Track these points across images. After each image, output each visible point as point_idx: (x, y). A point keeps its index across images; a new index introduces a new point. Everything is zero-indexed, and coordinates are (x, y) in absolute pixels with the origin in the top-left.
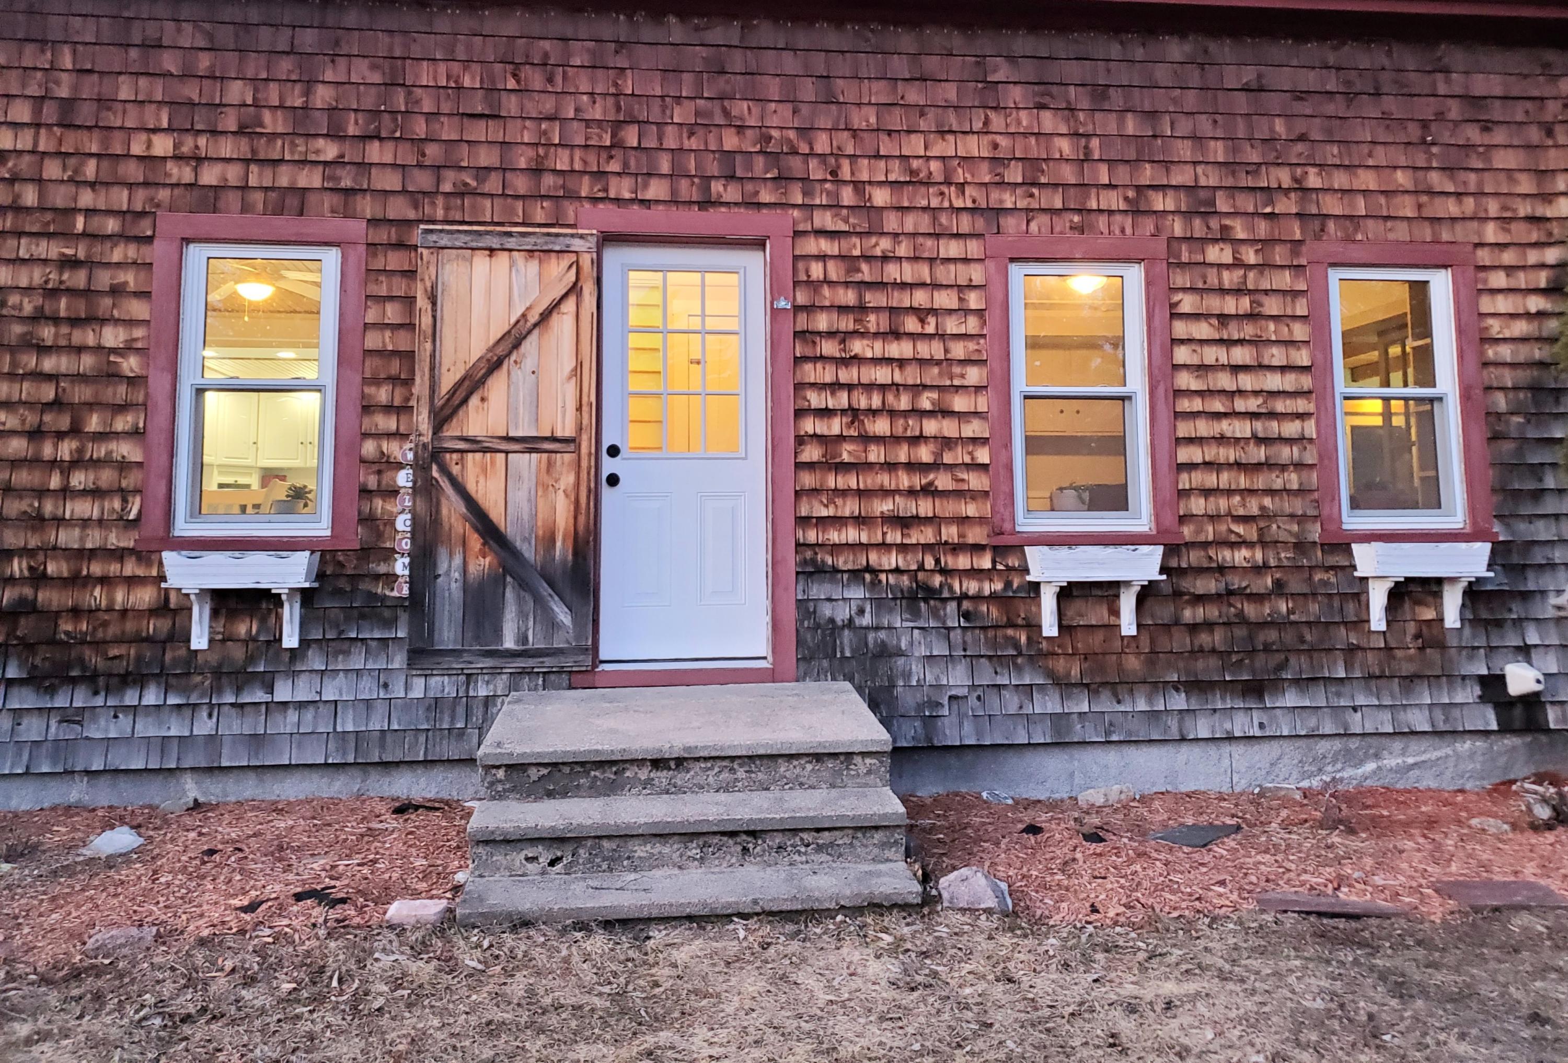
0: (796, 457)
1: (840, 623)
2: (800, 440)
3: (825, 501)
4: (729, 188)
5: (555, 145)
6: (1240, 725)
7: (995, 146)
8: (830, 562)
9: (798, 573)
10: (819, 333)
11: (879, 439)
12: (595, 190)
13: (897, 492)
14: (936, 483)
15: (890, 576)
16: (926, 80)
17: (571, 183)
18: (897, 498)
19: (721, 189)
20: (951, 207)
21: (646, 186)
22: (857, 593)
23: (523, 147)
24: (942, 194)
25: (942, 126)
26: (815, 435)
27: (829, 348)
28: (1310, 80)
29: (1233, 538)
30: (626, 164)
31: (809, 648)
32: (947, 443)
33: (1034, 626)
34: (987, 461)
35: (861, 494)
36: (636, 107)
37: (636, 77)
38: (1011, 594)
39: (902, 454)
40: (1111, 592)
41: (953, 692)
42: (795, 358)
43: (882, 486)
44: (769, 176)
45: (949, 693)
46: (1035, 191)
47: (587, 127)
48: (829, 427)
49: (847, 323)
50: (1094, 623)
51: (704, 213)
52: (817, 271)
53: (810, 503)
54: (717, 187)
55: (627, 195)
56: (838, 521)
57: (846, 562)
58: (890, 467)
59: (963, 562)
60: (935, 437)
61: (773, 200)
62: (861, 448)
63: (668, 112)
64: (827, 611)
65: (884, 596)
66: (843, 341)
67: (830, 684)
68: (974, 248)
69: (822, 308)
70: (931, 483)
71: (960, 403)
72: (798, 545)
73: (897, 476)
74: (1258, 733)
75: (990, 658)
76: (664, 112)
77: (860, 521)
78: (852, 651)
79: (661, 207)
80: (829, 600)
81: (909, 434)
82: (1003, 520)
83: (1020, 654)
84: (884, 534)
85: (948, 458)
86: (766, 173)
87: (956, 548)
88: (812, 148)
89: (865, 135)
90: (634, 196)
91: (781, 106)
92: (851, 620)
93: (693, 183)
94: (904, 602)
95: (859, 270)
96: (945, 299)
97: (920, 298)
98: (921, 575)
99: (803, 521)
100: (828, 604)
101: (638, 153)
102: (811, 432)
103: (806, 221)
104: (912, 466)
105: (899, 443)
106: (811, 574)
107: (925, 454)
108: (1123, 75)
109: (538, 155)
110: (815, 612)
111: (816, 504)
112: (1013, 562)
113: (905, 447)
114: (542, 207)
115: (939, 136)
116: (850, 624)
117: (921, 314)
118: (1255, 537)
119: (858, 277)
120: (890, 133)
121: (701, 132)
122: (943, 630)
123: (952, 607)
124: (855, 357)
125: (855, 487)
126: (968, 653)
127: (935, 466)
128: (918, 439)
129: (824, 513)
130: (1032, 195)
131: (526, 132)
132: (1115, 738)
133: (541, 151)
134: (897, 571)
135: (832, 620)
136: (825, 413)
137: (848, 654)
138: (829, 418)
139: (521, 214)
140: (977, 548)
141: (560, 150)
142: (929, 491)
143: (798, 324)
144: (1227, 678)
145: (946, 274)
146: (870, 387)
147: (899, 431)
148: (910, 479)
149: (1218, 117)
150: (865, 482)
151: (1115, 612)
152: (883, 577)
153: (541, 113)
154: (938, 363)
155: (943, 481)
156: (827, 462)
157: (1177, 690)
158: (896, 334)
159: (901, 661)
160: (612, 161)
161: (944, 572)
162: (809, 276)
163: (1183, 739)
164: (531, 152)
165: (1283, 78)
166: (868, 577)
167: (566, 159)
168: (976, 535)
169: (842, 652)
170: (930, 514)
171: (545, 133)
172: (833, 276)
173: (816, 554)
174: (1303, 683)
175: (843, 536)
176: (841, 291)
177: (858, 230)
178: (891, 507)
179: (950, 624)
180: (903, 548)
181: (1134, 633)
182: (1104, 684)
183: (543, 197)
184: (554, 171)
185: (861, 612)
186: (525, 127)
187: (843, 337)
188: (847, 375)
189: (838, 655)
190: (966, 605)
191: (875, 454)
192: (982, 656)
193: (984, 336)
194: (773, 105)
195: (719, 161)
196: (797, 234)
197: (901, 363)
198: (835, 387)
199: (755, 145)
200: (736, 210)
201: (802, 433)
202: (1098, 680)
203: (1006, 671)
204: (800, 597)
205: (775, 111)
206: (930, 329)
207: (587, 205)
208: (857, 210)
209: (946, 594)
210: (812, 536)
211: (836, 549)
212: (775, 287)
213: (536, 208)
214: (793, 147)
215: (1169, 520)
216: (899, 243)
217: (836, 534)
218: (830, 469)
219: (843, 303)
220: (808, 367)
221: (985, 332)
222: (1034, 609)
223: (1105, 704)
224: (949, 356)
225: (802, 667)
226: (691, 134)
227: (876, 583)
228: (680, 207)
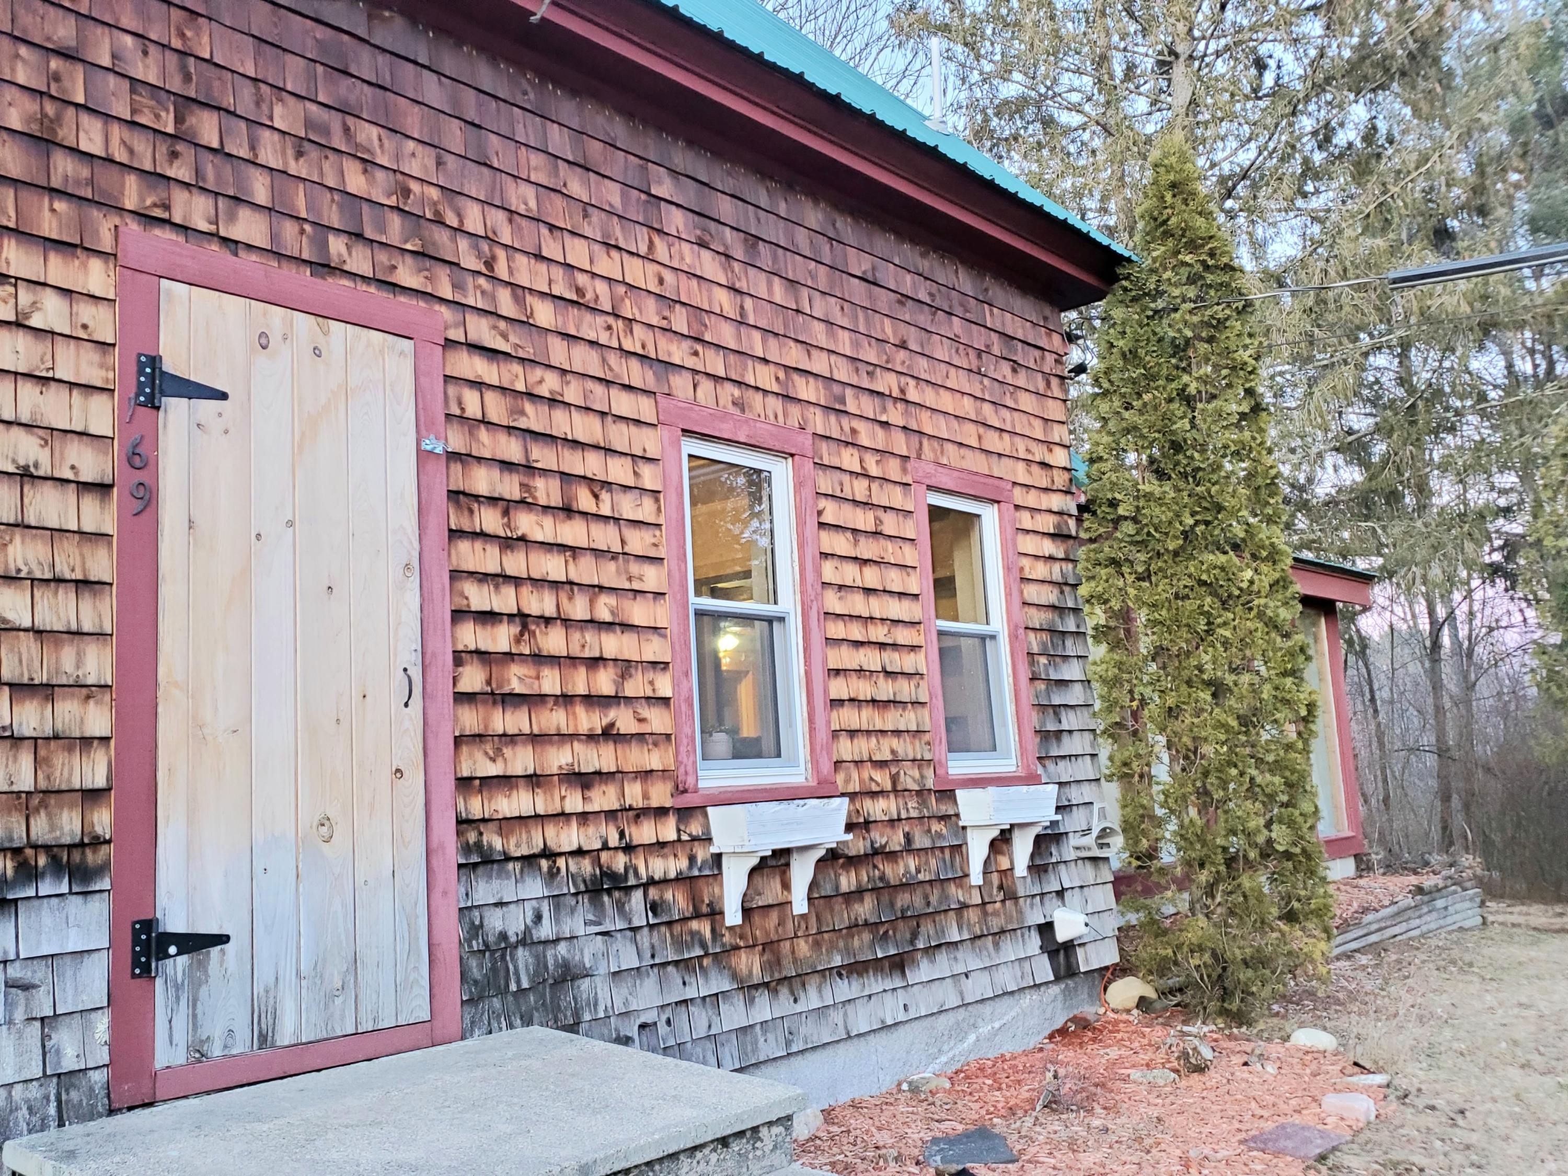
0: (454, 684)
1: (513, 939)
2: (459, 658)
3: (491, 753)
4: (354, 253)
5: (77, 105)
6: (891, 1010)
7: (661, 281)
8: (499, 847)
9: (460, 866)
10: (476, 497)
11: (553, 660)
12: (148, 202)
13: (573, 737)
14: (618, 724)
15: (570, 861)
16: (588, 170)
17: (107, 177)
18: (576, 744)
19: (343, 250)
20: (621, 349)
21: (232, 218)
22: (534, 887)
23: (14, 89)
24: (609, 328)
25: (609, 237)
26: (478, 652)
27: (490, 520)
28: (908, 284)
29: (875, 788)
30: (198, 172)
31: (476, 982)
32: (625, 667)
33: (715, 913)
34: (668, 693)
35: (537, 739)
36: (216, 83)
37: (216, 36)
38: (696, 873)
39: (580, 683)
40: (782, 861)
41: (643, 1019)
42: (450, 530)
43: (558, 728)
44: (408, 247)
45: (638, 1022)
46: (699, 348)
47: (133, 91)
48: (494, 640)
49: (510, 487)
50: (771, 902)
51: (319, 281)
52: (472, 403)
53: (471, 755)
54: (337, 246)
55: (203, 226)
56: (506, 781)
57: (518, 845)
58: (566, 699)
59: (645, 833)
60: (615, 660)
61: (414, 285)
62: (532, 672)
63: (265, 107)
64: (495, 922)
65: (565, 891)
66: (506, 513)
67: (505, 1035)
68: (644, 408)
69: (479, 459)
70: (612, 725)
71: (639, 613)
72: (460, 822)
73: (574, 714)
74: (902, 1017)
75: (676, 963)
76: (258, 104)
77: (535, 780)
78: (531, 980)
79: (254, 257)
80: (500, 904)
81: (587, 654)
82: (686, 773)
83: (707, 954)
84: (563, 798)
85: (630, 689)
86: (406, 242)
87: (640, 814)
88: (461, 222)
89: (524, 223)
90: (213, 228)
91: (420, 148)
92: (527, 931)
93: (302, 232)
94: (586, 897)
95: (522, 413)
96: (619, 471)
97: (592, 464)
98: (604, 856)
99: (464, 783)
100: (498, 912)
101: (218, 160)
102: (472, 647)
103: (456, 326)
104: (592, 700)
105: (575, 666)
106: (475, 865)
107: (604, 683)
108: (772, 230)
109: (44, 115)
110: (481, 925)
111: (479, 755)
112: (695, 828)
113: (582, 670)
114: (53, 210)
115: (604, 249)
116: (525, 940)
117: (598, 486)
118: (889, 787)
119: (522, 423)
120: (552, 227)
121: (314, 153)
122: (629, 933)
123: (638, 895)
124: (522, 539)
125: (527, 731)
126: (657, 961)
127: (616, 699)
128: (595, 662)
129: (493, 770)
130: (696, 354)
131: (20, 66)
132: (794, 1049)
133: (50, 108)
134: (579, 852)
135: (503, 936)
136: (488, 617)
137: (525, 984)
138: (493, 624)
139: (13, 214)
140: (661, 812)
141: (85, 118)
142: (609, 734)
143: (452, 480)
144: (880, 955)
145: (619, 436)
146: (539, 583)
147: (576, 651)
148: (589, 718)
149: (846, 305)
150: (539, 723)
151: (786, 886)
152: (561, 862)
153: (49, 39)
154: (614, 556)
155: (625, 721)
156: (492, 693)
157: (840, 975)
158: (568, 511)
159: (585, 984)
160: (176, 163)
161: (629, 849)
162: (463, 410)
163: (850, 1037)
164: (31, 106)
165: (888, 275)
166: (544, 864)
167: (98, 139)
168: (660, 795)
169: (518, 982)
170: (613, 769)
171: (57, 78)
172: (493, 417)
173: (481, 834)
174: (931, 951)
175: (515, 805)
176: (502, 437)
177: (521, 354)
178: (570, 760)
179: (636, 923)
180: (584, 817)
181: (805, 911)
182: (780, 981)
183: (53, 191)
184: (75, 151)
185: (538, 918)
186: (17, 56)
187: (506, 506)
188: (515, 564)
189: (513, 987)
190: (653, 893)
191: (550, 682)
192: (669, 963)
193: (658, 526)
194: (411, 144)
195: (341, 206)
196: (449, 344)
197: (573, 551)
198: (500, 579)
199: (389, 196)
200: (364, 288)
201: (460, 647)
202: (777, 976)
203: (693, 980)
204: (462, 905)
205: (413, 154)
206: (606, 510)
207: (133, 226)
208: (517, 325)
209: (632, 881)
210: (476, 807)
211: (507, 824)
212: (422, 419)
213: (40, 209)
214: (437, 213)
215: (826, 767)
216: (568, 383)
217: (505, 801)
218: (495, 703)
219: (506, 458)
220: (464, 546)
221: (661, 521)
222: (717, 890)
223: (784, 1005)
224: (627, 550)
225: (469, 1011)
226: (299, 154)
227: (553, 874)
228: (284, 263)
